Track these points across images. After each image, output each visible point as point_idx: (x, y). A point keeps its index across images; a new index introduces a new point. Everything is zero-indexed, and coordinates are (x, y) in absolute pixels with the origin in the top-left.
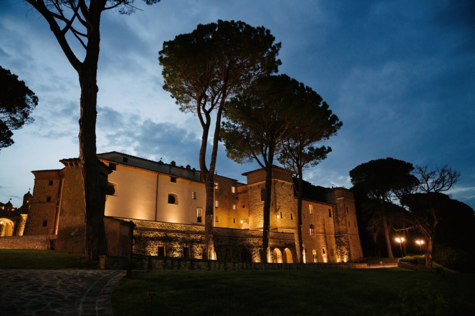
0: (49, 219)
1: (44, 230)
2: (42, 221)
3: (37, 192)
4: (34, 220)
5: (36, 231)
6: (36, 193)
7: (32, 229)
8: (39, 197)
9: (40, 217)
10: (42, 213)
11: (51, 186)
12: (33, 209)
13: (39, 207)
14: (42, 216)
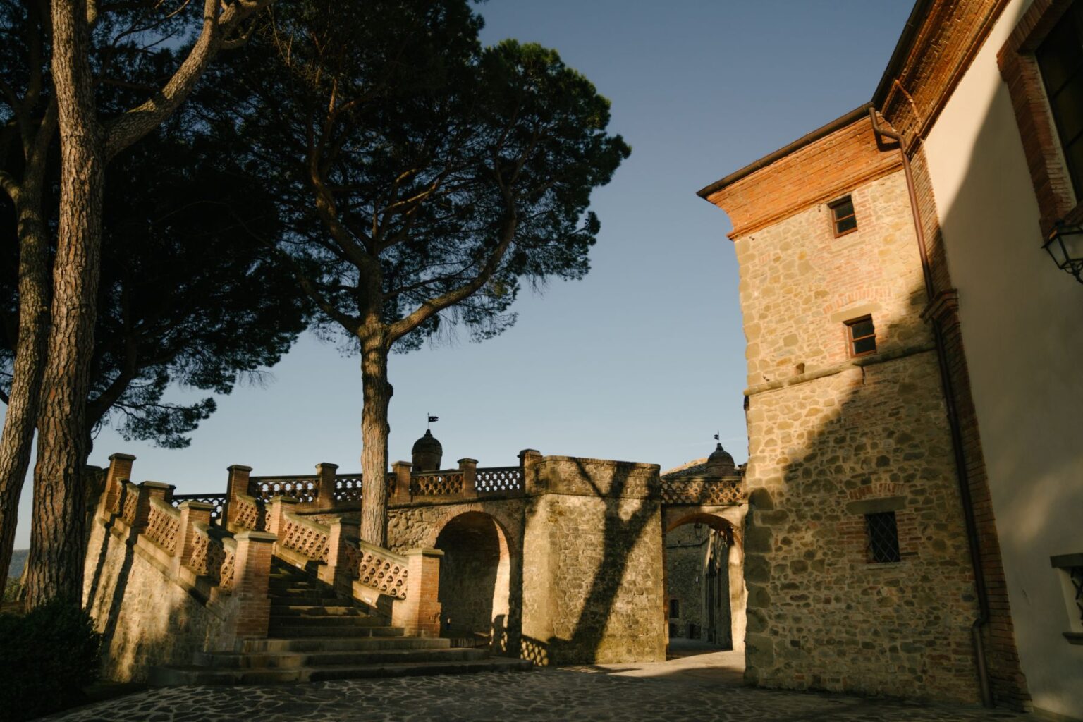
0: (907, 493)
1: (885, 591)
2: (856, 521)
3: (767, 308)
4: (792, 516)
5: (828, 601)
6: (763, 317)
7: (793, 586)
8: (791, 340)
9: (829, 487)
10: (840, 453)
11: (849, 239)
12: (770, 431)
13: (804, 412)
14: (846, 477)
